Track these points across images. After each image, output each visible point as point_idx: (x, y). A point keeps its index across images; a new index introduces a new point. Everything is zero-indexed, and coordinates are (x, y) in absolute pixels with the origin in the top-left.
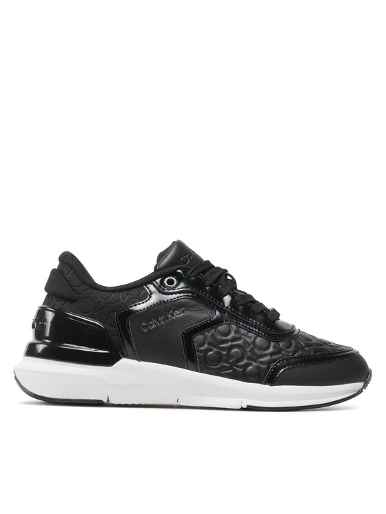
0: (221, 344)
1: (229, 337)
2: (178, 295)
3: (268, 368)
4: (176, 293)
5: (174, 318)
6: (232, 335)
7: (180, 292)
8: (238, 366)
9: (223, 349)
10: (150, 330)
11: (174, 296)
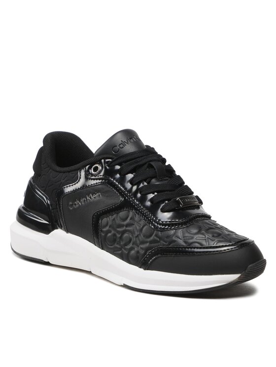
0: (118, 228)
1: (125, 223)
2: (98, 181)
3: (145, 253)
4: (97, 179)
5: (91, 200)
6: (128, 221)
7: (99, 179)
8: (125, 249)
9: (118, 232)
10: (74, 209)
11: (95, 182)
